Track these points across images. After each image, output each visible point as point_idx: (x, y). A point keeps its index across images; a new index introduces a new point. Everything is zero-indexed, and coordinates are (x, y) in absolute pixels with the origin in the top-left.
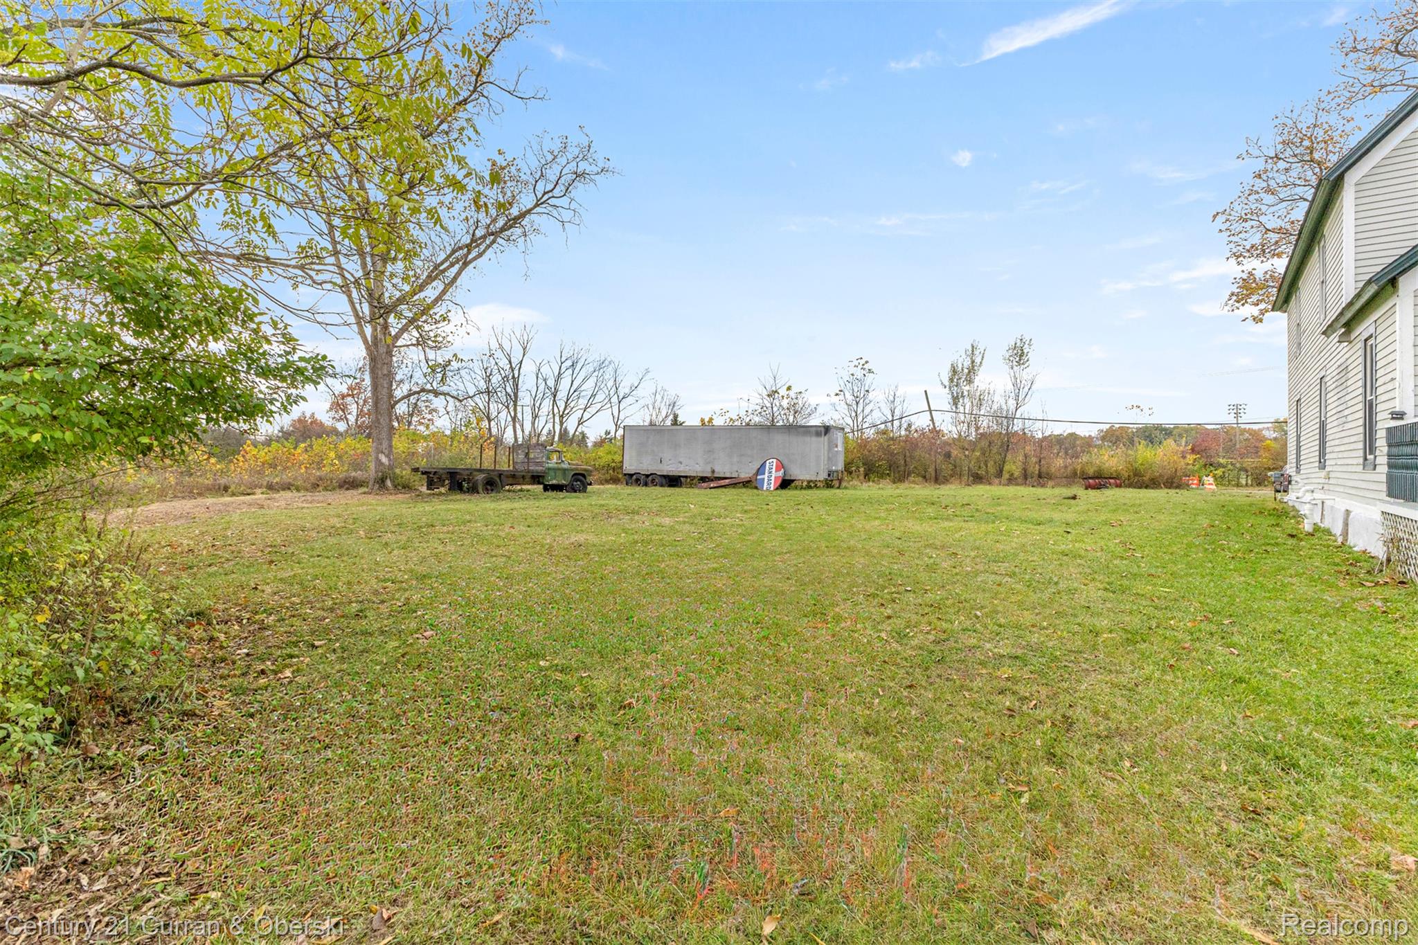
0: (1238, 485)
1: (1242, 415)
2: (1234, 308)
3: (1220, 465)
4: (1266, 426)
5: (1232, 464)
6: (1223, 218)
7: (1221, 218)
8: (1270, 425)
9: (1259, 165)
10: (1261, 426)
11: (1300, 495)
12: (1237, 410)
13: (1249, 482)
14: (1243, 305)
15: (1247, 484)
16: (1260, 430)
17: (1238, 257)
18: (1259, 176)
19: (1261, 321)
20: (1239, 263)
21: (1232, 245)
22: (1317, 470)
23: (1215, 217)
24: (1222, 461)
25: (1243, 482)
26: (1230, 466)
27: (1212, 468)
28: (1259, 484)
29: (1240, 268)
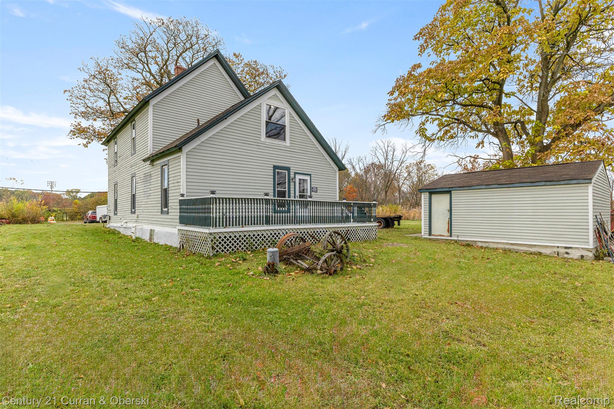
0: (63, 220)
1: (54, 187)
2: (72, 137)
3: (55, 211)
4: (63, 192)
5: (60, 211)
6: (69, 94)
7: (68, 94)
8: (65, 192)
9: (87, 77)
10: (61, 193)
11: (122, 224)
12: (52, 184)
13: (68, 219)
14: (77, 137)
15: (67, 220)
16: (60, 195)
17: (76, 115)
18: (86, 81)
19: (87, 147)
20: (75, 117)
21: (72, 108)
22: (130, 214)
23: (65, 91)
24: (55, 209)
25: (65, 219)
26: (59, 212)
27: (50, 213)
28: (72, 220)
29: (75, 120)
